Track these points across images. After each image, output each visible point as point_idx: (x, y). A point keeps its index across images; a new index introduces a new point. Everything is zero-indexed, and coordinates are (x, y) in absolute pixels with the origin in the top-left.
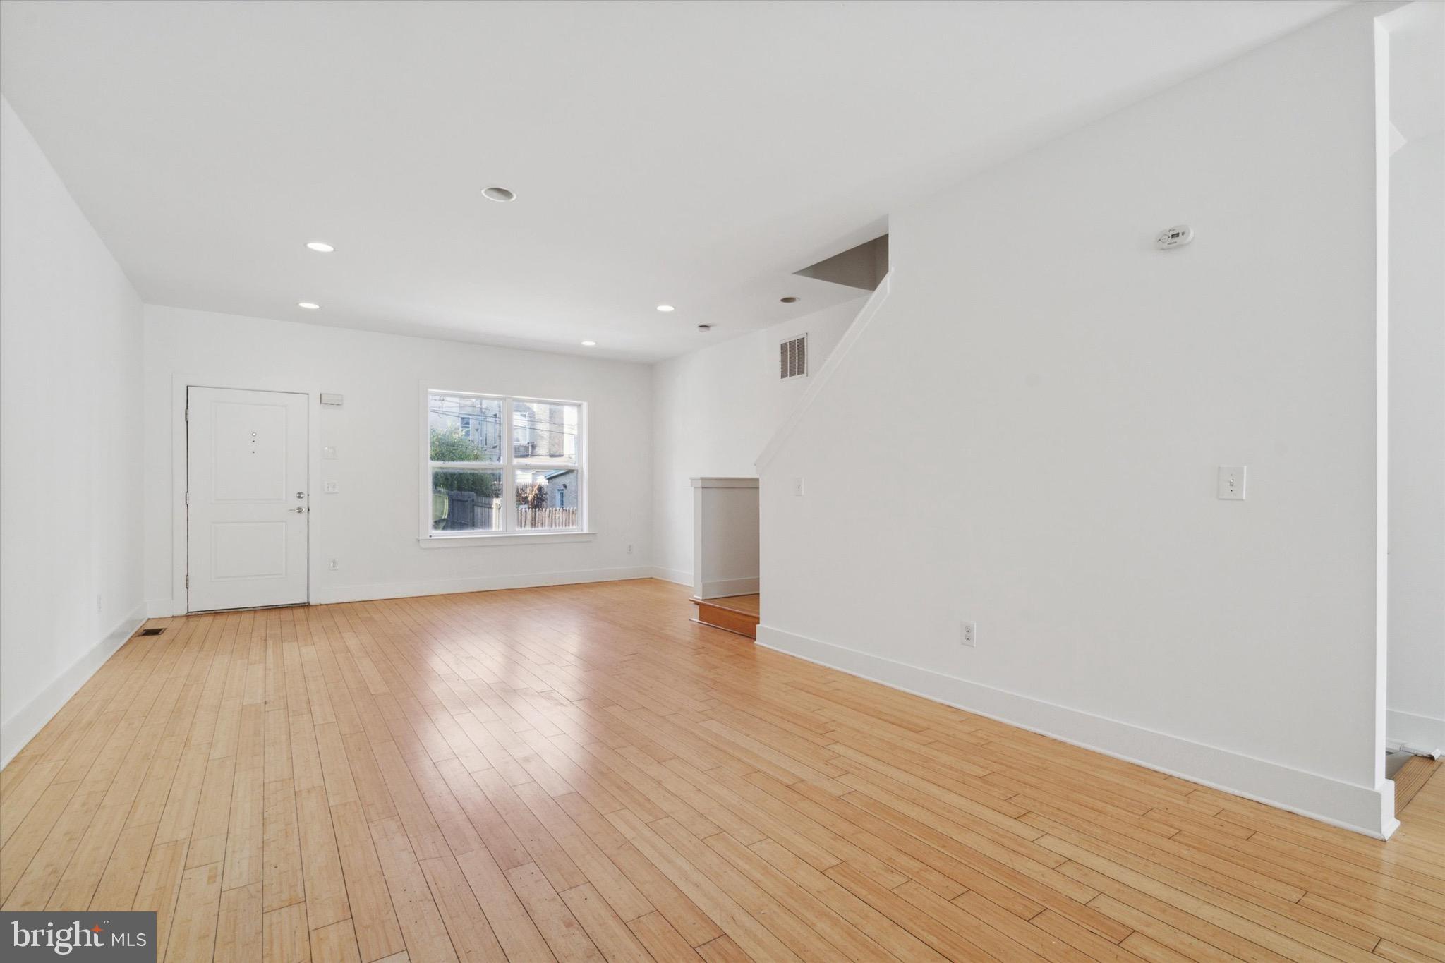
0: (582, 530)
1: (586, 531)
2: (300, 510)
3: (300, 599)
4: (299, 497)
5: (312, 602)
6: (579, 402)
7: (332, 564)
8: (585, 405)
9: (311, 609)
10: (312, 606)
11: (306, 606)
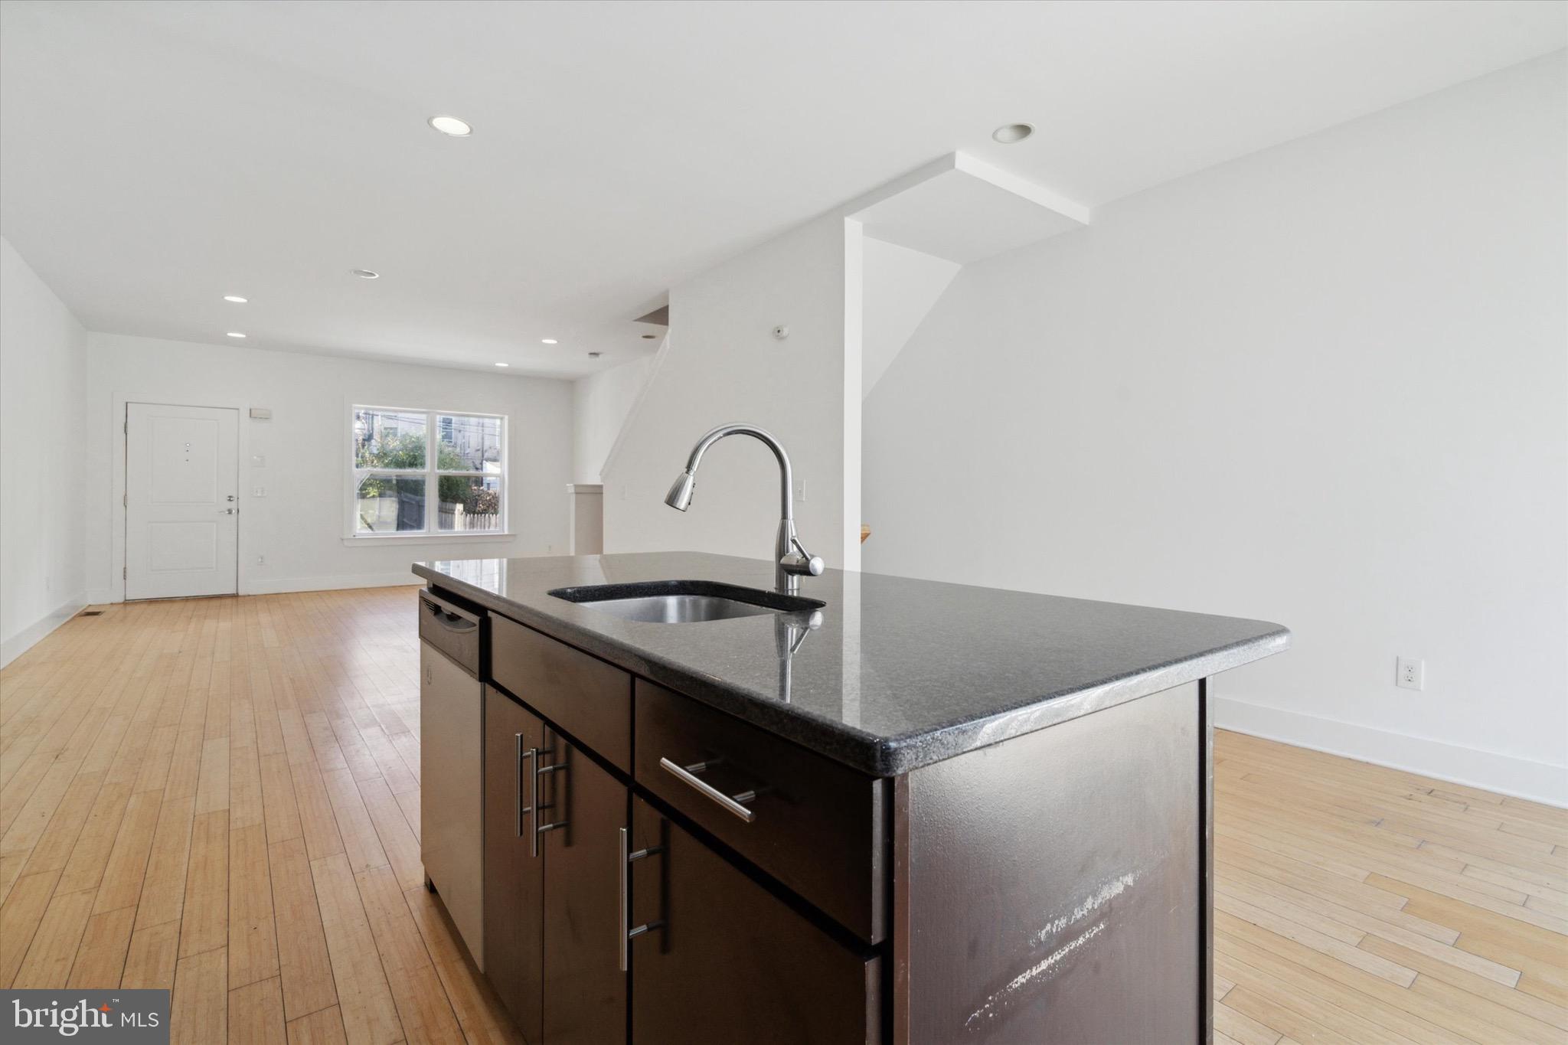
0: (503, 531)
1: (506, 533)
2: (230, 512)
3: (230, 590)
4: (230, 500)
5: (241, 593)
6: (501, 416)
7: (260, 560)
8: (506, 417)
9: (239, 599)
10: (241, 596)
11: (235, 596)
